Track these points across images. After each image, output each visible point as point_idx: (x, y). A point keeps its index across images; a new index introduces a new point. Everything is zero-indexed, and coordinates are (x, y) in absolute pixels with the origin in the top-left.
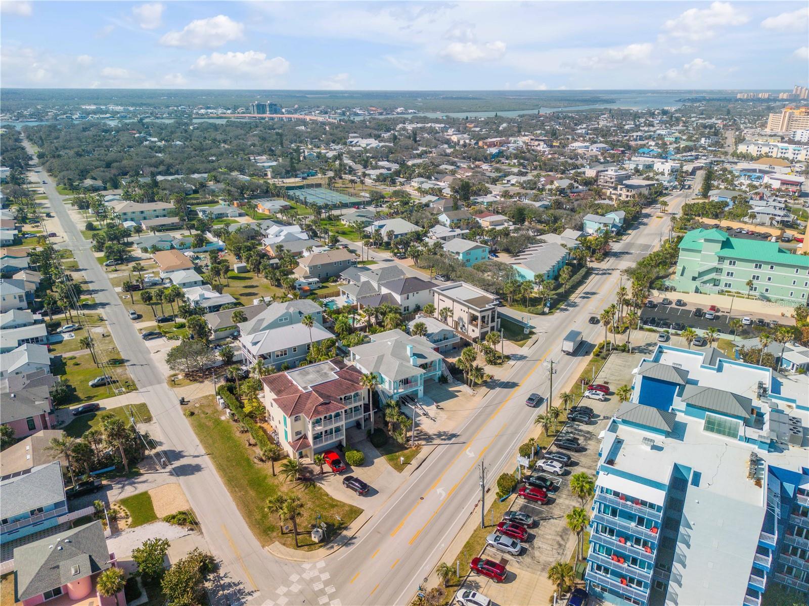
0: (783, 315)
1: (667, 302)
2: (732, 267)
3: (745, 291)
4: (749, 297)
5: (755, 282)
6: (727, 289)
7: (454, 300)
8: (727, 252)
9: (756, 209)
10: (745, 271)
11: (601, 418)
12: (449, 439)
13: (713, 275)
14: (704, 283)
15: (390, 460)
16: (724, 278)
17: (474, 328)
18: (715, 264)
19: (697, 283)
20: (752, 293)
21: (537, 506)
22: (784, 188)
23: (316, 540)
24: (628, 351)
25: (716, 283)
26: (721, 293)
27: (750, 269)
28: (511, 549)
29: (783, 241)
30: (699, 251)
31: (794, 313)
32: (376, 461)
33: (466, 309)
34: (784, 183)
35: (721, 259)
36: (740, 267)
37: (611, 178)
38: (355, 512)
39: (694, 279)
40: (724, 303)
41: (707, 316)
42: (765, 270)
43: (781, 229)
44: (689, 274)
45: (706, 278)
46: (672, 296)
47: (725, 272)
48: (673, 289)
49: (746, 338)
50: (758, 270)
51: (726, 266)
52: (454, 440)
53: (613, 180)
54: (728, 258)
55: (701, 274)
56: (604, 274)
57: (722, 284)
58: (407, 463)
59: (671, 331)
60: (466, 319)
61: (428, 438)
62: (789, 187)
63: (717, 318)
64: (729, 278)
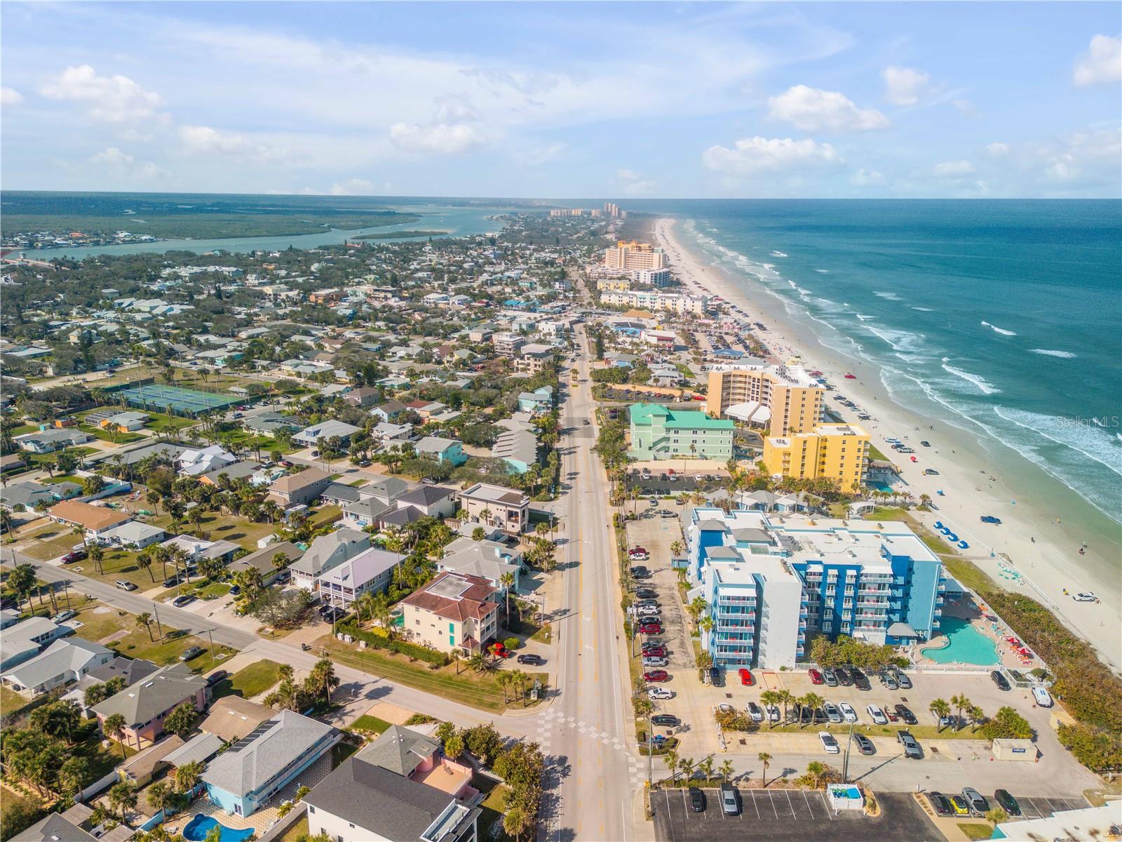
0: (719, 469)
1: (636, 472)
2: (676, 435)
3: (689, 453)
4: (693, 458)
5: (695, 445)
6: (675, 454)
7: (487, 502)
8: (671, 424)
9: (657, 373)
10: (686, 436)
11: (653, 572)
12: (565, 614)
13: (663, 444)
14: (658, 451)
15: (536, 638)
16: (672, 445)
17: (514, 524)
18: (663, 434)
19: (653, 452)
20: (695, 454)
21: (656, 636)
22: (661, 343)
23: (536, 698)
24: (637, 519)
25: (667, 449)
26: (673, 457)
27: (689, 435)
28: (661, 663)
29: (685, 400)
30: (650, 425)
31: (726, 466)
32: (526, 642)
33: (504, 508)
34: (660, 339)
35: (668, 430)
36: (682, 434)
37: (508, 345)
38: (545, 676)
39: (650, 448)
40: (678, 466)
41: (672, 479)
42: (700, 435)
43: (681, 390)
44: (646, 445)
45: (659, 446)
46: (639, 466)
47: (672, 440)
48: (635, 460)
49: (710, 493)
50: (695, 435)
51: (672, 435)
52: (568, 614)
53: (510, 347)
54: (673, 429)
55: (655, 444)
56: (570, 453)
57: (671, 450)
58: (549, 637)
59: (656, 496)
60: (503, 516)
61: (549, 617)
62: (665, 342)
63: (678, 479)
64: (676, 444)
